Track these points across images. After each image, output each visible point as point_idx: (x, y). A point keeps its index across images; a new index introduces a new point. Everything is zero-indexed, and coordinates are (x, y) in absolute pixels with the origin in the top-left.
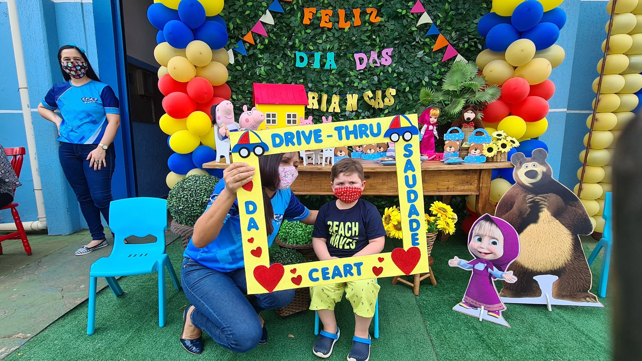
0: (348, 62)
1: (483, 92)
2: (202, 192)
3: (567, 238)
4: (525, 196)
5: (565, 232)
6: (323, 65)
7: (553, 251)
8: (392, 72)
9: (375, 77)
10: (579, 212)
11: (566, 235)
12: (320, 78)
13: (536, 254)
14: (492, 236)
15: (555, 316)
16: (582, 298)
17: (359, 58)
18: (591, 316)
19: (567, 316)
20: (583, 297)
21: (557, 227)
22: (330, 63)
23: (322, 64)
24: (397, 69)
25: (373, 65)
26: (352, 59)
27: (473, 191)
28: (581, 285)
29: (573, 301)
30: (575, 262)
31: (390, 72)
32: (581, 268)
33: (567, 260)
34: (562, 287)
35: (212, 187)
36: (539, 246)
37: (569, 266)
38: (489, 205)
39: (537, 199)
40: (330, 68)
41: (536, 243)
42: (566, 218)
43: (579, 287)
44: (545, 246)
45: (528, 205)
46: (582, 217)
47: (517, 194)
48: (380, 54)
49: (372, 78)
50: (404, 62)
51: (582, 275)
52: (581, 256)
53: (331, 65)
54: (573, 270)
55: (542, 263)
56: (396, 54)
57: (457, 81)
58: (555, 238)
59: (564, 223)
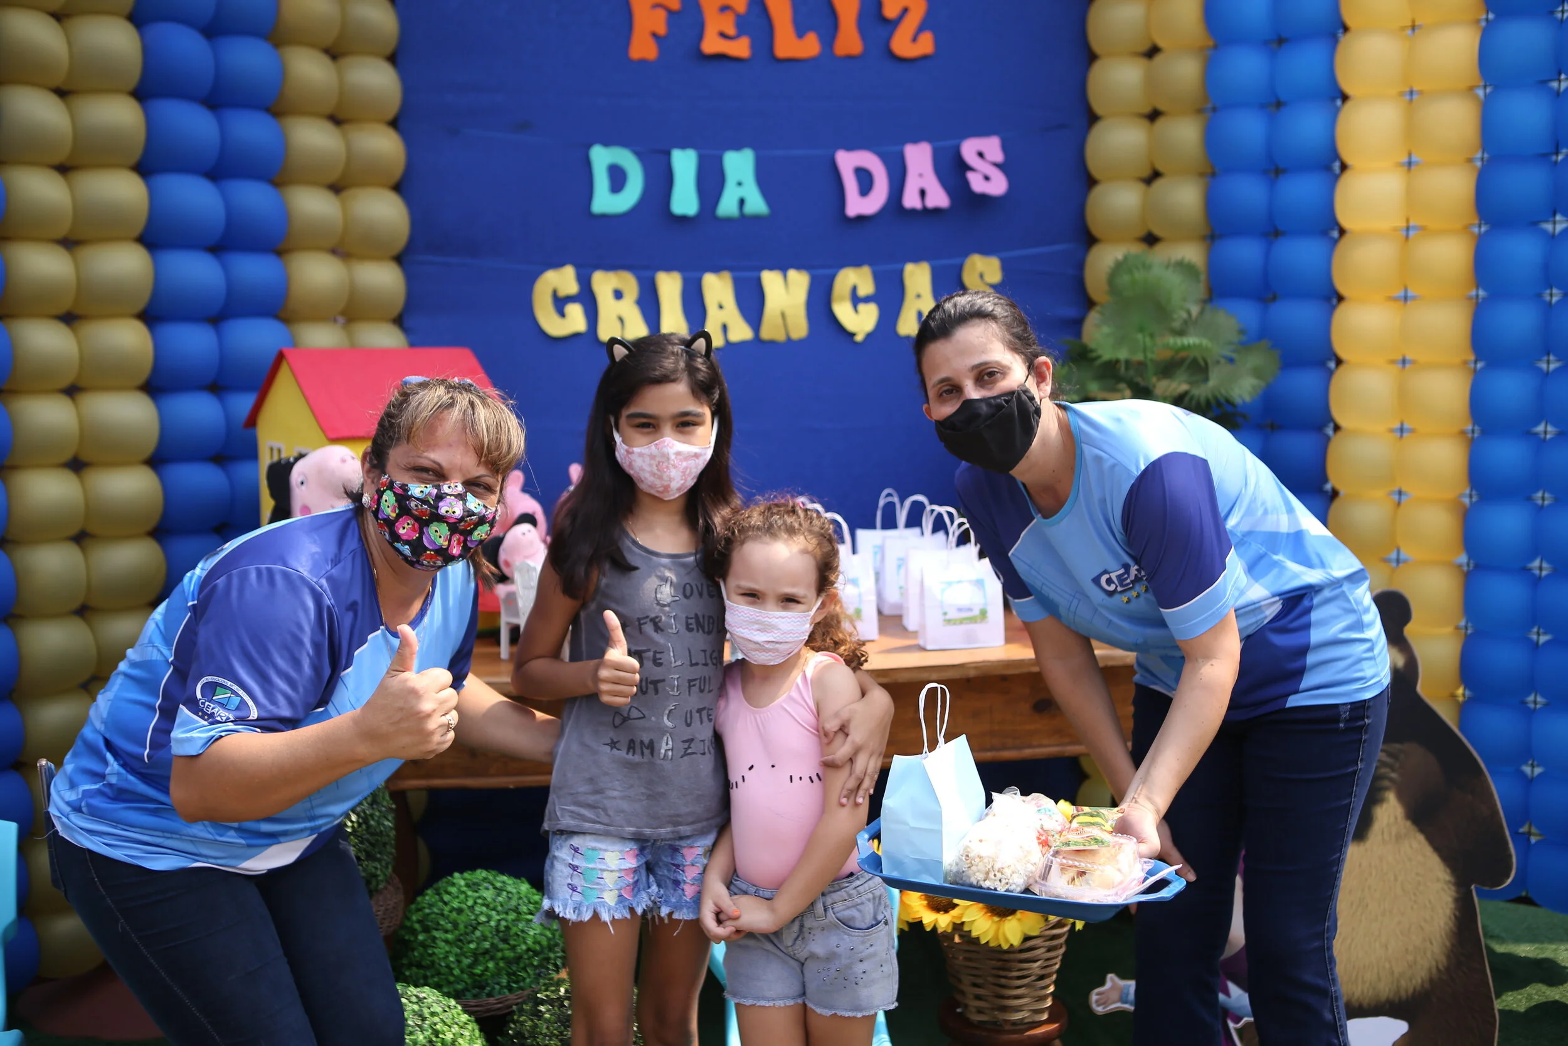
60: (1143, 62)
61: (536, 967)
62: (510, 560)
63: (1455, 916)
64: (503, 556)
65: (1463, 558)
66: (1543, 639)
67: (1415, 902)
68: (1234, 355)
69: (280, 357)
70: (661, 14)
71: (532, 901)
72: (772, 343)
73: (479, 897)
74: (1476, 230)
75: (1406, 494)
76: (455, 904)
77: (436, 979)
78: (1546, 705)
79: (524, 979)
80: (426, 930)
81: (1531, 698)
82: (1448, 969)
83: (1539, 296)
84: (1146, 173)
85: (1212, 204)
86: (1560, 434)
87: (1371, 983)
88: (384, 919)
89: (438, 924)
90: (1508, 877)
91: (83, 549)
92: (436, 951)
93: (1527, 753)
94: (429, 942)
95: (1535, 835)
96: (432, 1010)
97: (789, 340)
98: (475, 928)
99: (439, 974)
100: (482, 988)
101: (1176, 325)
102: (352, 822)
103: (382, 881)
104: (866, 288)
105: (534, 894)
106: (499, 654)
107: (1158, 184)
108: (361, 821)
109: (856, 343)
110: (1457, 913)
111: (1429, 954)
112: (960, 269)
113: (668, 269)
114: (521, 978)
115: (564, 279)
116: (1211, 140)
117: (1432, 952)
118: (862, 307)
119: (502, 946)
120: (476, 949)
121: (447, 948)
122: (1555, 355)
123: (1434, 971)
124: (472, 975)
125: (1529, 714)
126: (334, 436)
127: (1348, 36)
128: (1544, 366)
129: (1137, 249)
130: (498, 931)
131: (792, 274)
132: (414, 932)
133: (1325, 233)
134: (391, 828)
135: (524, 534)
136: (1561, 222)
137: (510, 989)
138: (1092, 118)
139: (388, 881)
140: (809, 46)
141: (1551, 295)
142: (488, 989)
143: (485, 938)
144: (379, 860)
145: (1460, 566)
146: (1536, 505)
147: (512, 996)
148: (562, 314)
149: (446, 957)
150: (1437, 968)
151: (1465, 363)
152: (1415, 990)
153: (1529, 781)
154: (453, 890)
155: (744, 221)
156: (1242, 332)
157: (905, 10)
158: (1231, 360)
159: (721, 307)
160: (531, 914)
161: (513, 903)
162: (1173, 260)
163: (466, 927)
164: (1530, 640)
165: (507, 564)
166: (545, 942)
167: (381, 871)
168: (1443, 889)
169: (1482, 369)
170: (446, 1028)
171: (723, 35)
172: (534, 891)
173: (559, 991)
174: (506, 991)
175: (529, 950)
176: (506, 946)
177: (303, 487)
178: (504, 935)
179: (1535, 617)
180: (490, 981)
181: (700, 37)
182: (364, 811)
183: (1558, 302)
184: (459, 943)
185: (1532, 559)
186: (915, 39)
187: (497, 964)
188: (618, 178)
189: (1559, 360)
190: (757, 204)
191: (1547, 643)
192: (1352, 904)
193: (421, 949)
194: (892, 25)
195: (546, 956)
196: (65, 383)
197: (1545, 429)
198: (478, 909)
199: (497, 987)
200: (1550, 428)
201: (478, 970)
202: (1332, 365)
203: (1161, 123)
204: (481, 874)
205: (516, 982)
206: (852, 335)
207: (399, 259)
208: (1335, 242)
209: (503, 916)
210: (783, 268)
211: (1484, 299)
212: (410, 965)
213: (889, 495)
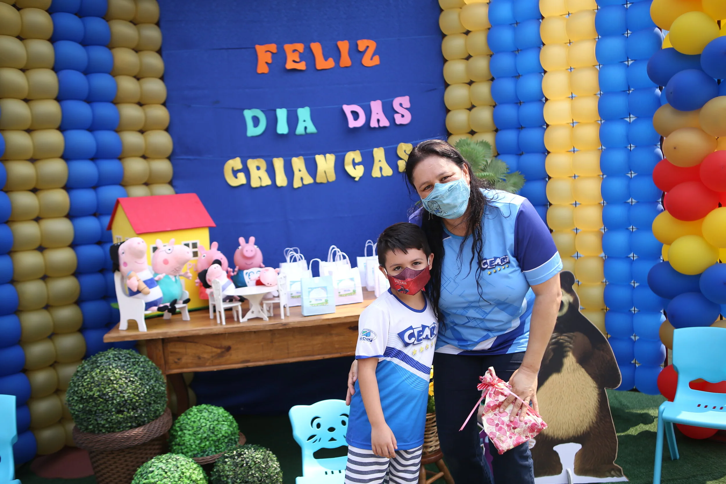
60: (465, 61)
61: (226, 443)
62: (210, 279)
63: (598, 401)
64: (208, 277)
65: (603, 254)
66: (636, 285)
67: (582, 396)
68: (505, 178)
69: (118, 202)
70: (269, 55)
71: (224, 416)
72: (321, 183)
73: (202, 416)
74: (600, 122)
75: (578, 229)
76: (193, 419)
77: (186, 450)
78: (639, 311)
79: (221, 448)
80: (181, 430)
81: (633, 309)
82: (596, 422)
83: (626, 147)
84: (469, 106)
85: (495, 118)
86: (638, 202)
87: (566, 430)
88: (163, 427)
89: (186, 427)
90: (619, 383)
91: (45, 282)
92: (186, 438)
93: (632, 331)
94: (182, 435)
95: (637, 363)
96: (181, 463)
97: (328, 181)
98: (201, 429)
99: (187, 448)
100: (204, 452)
101: (482, 167)
102: (147, 389)
103: (161, 412)
104: (358, 159)
105: (225, 413)
106: (209, 317)
107: (474, 110)
108: (151, 388)
109: (356, 181)
110: (599, 400)
111: (589, 416)
112: (396, 149)
113: (277, 157)
114: (220, 448)
115: (236, 163)
116: (493, 92)
117: (590, 415)
118: (357, 167)
119: (211, 435)
120: (201, 437)
121: (190, 437)
122: (633, 171)
123: (591, 423)
124: (200, 447)
125: (632, 315)
126: (138, 233)
127: (545, 47)
128: (630, 175)
129: (464, 137)
130: (210, 429)
131: (328, 155)
132: (177, 431)
133: (541, 127)
134: (164, 390)
135: (215, 268)
136: (633, 117)
137: (216, 452)
138: (447, 85)
139: (165, 411)
140: (330, 64)
141: (631, 147)
142: (207, 453)
143: (205, 433)
144: (160, 403)
145: (602, 257)
146: (631, 231)
147: (217, 455)
148: (236, 177)
149: (189, 441)
150: (592, 422)
151: (599, 175)
152: (583, 431)
153: (634, 342)
154: (192, 413)
155: (307, 135)
156: (508, 168)
157: (368, 47)
158: (504, 180)
159: (300, 171)
160: (224, 421)
161: (216, 418)
162: (479, 141)
163: (197, 428)
164: (632, 286)
165: (210, 281)
166: (229, 432)
167: (161, 408)
168: (593, 390)
169: (605, 178)
170: (187, 471)
171: (294, 61)
172: (226, 412)
173: (234, 452)
174: (214, 453)
175: (223, 436)
176: (213, 435)
177: (124, 255)
178: (213, 430)
179: (632, 276)
180: (207, 449)
181: (285, 63)
182: (152, 384)
183: (633, 149)
184: (194, 435)
185: (630, 253)
186: (372, 59)
187: (210, 443)
188: (256, 121)
189: (635, 173)
190: (312, 129)
191: (637, 287)
192: (557, 398)
193: (180, 438)
194: (363, 53)
195: (230, 438)
196: (34, 216)
197: (632, 201)
198: (202, 421)
199: (210, 452)
200: (633, 200)
201: (203, 445)
202: (547, 179)
203: (473, 85)
204: (204, 406)
205: (218, 449)
206: (355, 178)
207: (169, 158)
208: (545, 129)
209: (212, 423)
210: (324, 154)
211: (604, 149)
212: (176, 445)
213: (369, 242)
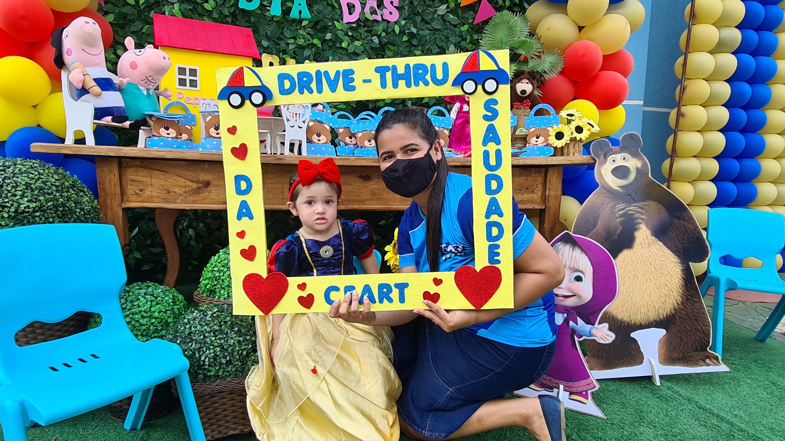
0: (330, 9)
1: (538, 60)
2: (18, 189)
3: (674, 267)
4: (614, 207)
5: (672, 259)
6: (286, 11)
7: (656, 290)
8: (400, 32)
9: (375, 37)
10: (689, 228)
11: (673, 264)
12: (282, 33)
13: (634, 297)
14: (575, 266)
15: (665, 392)
16: (700, 361)
17: (348, 4)
18: (713, 387)
19: (683, 390)
20: (701, 359)
21: (661, 253)
22: (300, 8)
23: (284, 8)
24: (408, 29)
25: (371, 17)
26: (337, 6)
27: (536, 203)
28: (698, 340)
29: (687, 366)
30: (687, 305)
31: (397, 33)
32: (696, 315)
33: (677, 303)
34: (673, 345)
35: (45, 183)
36: (637, 283)
37: (680, 313)
38: (559, 226)
39: (631, 210)
40: (300, 18)
41: (632, 279)
42: (672, 237)
43: (695, 343)
44: (645, 283)
45: (618, 220)
46: (694, 236)
47: (602, 204)
48: (380, 4)
49: (370, 38)
50: (419, 19)
51: (698, 324)
52: (696, 296)
53: (300, 12)
54: (686, 318)
55: (643, 310)
56: (406, 5)
57: (501, 40)
58: (659, 269)
59: (669, 246)
